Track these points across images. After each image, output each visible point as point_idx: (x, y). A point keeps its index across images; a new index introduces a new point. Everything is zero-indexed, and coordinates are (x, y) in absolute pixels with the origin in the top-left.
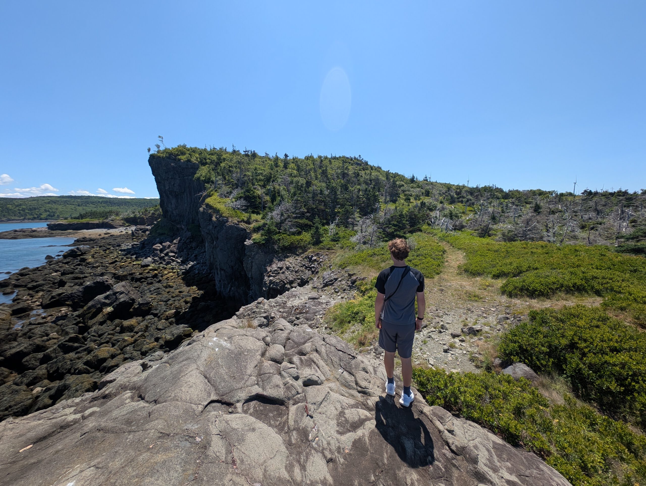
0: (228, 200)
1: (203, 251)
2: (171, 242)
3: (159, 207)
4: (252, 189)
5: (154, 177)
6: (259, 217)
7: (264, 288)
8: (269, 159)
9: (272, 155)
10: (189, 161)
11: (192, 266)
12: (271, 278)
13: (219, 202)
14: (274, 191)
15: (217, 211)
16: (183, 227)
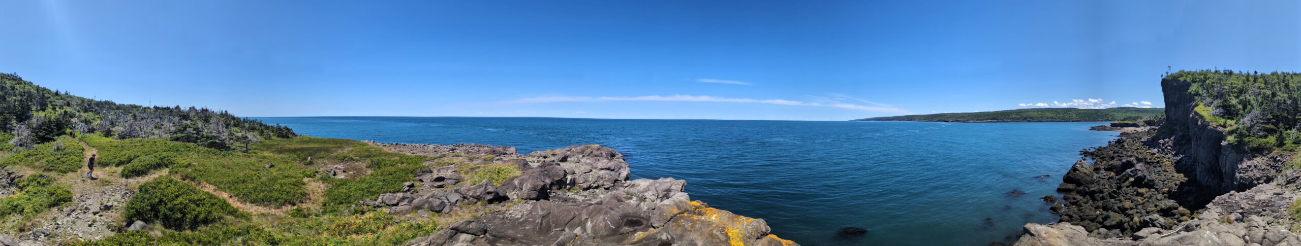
0: (1210, 109)
1: (1189, 147)
2: (1169, 138)
3: (1164, 113)
4: (1228, 99)
5: (1163, 93)
6: (1233, 122)
7: (1235, 183)
8: (1242, 75)
9: (1244, 72)
10: (1185, 81)
11: (1182, 158)
12: (1242, 175)
13: (1204, 110)
14: (1246, 101)
15: (1202, 117)
16: (1178, 128)
